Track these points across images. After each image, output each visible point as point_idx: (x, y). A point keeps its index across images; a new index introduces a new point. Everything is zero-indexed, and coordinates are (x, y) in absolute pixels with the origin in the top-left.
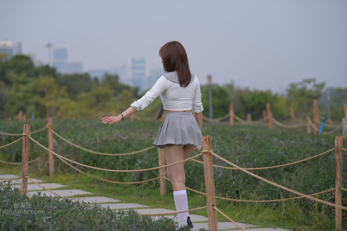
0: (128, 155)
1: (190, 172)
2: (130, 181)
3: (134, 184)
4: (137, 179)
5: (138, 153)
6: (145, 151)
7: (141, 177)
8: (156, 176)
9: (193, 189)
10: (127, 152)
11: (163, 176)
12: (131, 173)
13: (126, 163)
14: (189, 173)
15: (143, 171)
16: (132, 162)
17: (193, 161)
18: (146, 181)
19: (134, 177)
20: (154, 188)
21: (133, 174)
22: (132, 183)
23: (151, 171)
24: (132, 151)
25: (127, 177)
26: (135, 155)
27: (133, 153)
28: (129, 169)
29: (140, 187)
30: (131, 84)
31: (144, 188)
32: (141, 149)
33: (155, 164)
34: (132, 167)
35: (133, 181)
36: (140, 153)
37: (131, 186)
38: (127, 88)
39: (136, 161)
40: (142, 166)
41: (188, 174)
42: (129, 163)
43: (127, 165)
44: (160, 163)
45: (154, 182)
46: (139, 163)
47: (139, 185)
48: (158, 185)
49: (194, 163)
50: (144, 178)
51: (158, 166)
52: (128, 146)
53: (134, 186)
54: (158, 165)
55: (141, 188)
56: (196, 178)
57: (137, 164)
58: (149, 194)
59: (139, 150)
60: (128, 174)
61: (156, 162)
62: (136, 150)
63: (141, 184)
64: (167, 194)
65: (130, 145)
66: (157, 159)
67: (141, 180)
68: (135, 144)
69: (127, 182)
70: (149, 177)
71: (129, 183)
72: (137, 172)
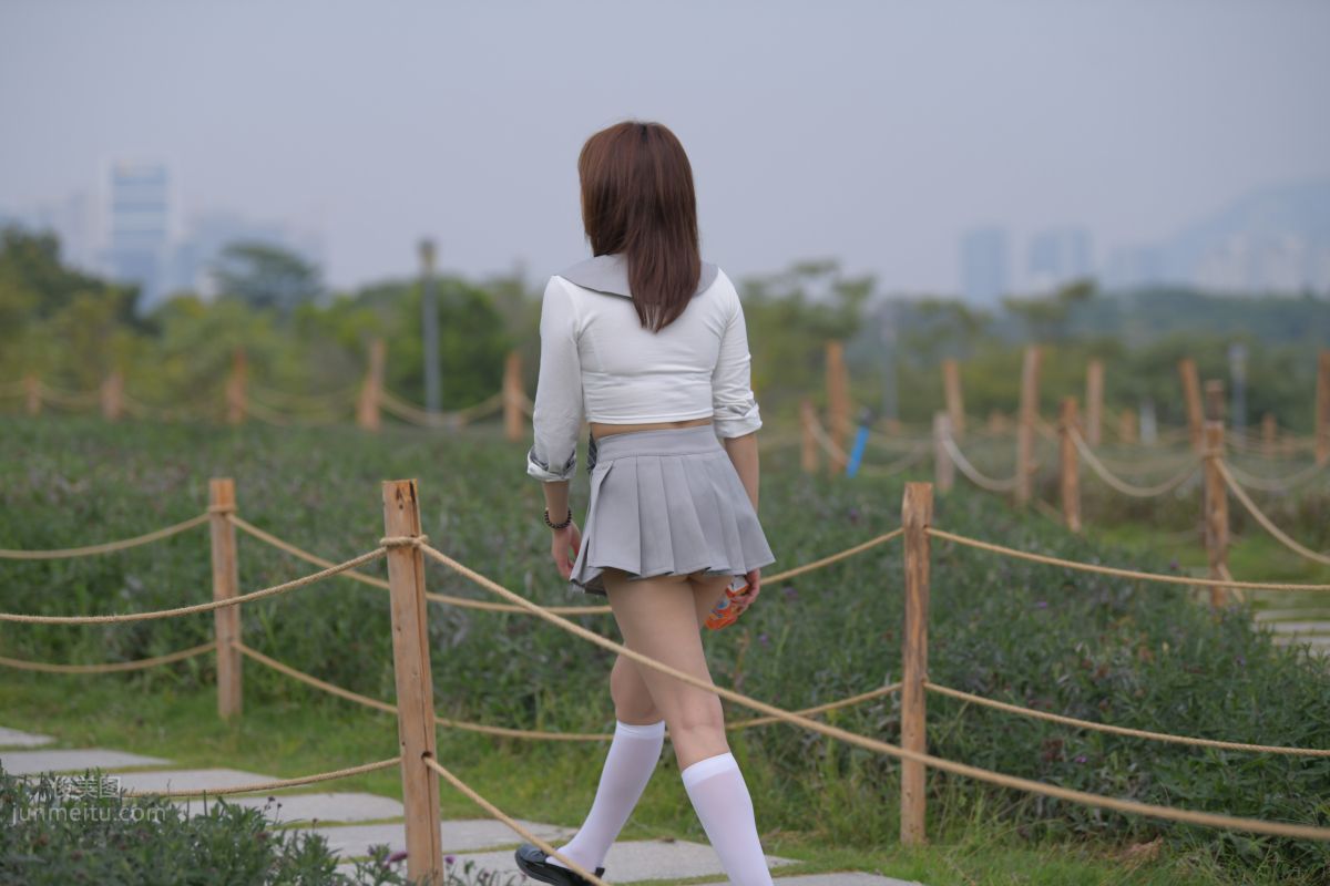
0: (88, 558)
1: (342, 625)
2: (96, 663)
3: (111, 674)
4: (124, 653)
5: (128, 550)
6: (158, 541)
7: (139, 643)
8: (201, 641)
9: (349, 688)
10: (86, 544)
11: (230, 639)
12: (99, 626)
13: (81, 590)
14: (335, 628)
15: (151, 621)
16: (103, 585)
17: (352, 580)
18: (159, 660)
19: (110, 645)
20: (194, 690)
21: (108, 634)
22: (103, 668)
23: (183, 619)
24: (106, 539)
25: (83, 645)
26: (117, 557)
27: (110, 547)
28: (94, 613)
29: (136, 683)
30: (111, 272)
31: (154, 690)
32: (144, 532)
33: (198, 593)
34: (103, 603)
35: (110, 662)
36: (140, 548)
37: (97, 679)
38: (95, 286)
39: (119, 580)
40: (144, 600)
41: (332, 634)
42: (90, 588)
43: (84, 596)
44: (218, 587)
45: (193, 664)
46: (131, 590)
47: (130, 675)
48: (208, 677)
49: (356, 587)
50: (153, 649)
51: (211, 600)
52: (91, 518)
53: (111, 681)
54: (209, 596)
55: (140, 689)
56: (364, 648)
57: (124, 594)
58: (173, 713)
59: (133, 535)
60: (85, 631)
61: (204, 586)
62: (121, 536)
63: (141, 673)
64: (246, 710)
65: (95, 517)
66: (208, 574)
67: (139, 656)
68: (120, 513)
69: (82, 663)
70: (174, 646)
71: (91, 669)
72: (124, 624)
